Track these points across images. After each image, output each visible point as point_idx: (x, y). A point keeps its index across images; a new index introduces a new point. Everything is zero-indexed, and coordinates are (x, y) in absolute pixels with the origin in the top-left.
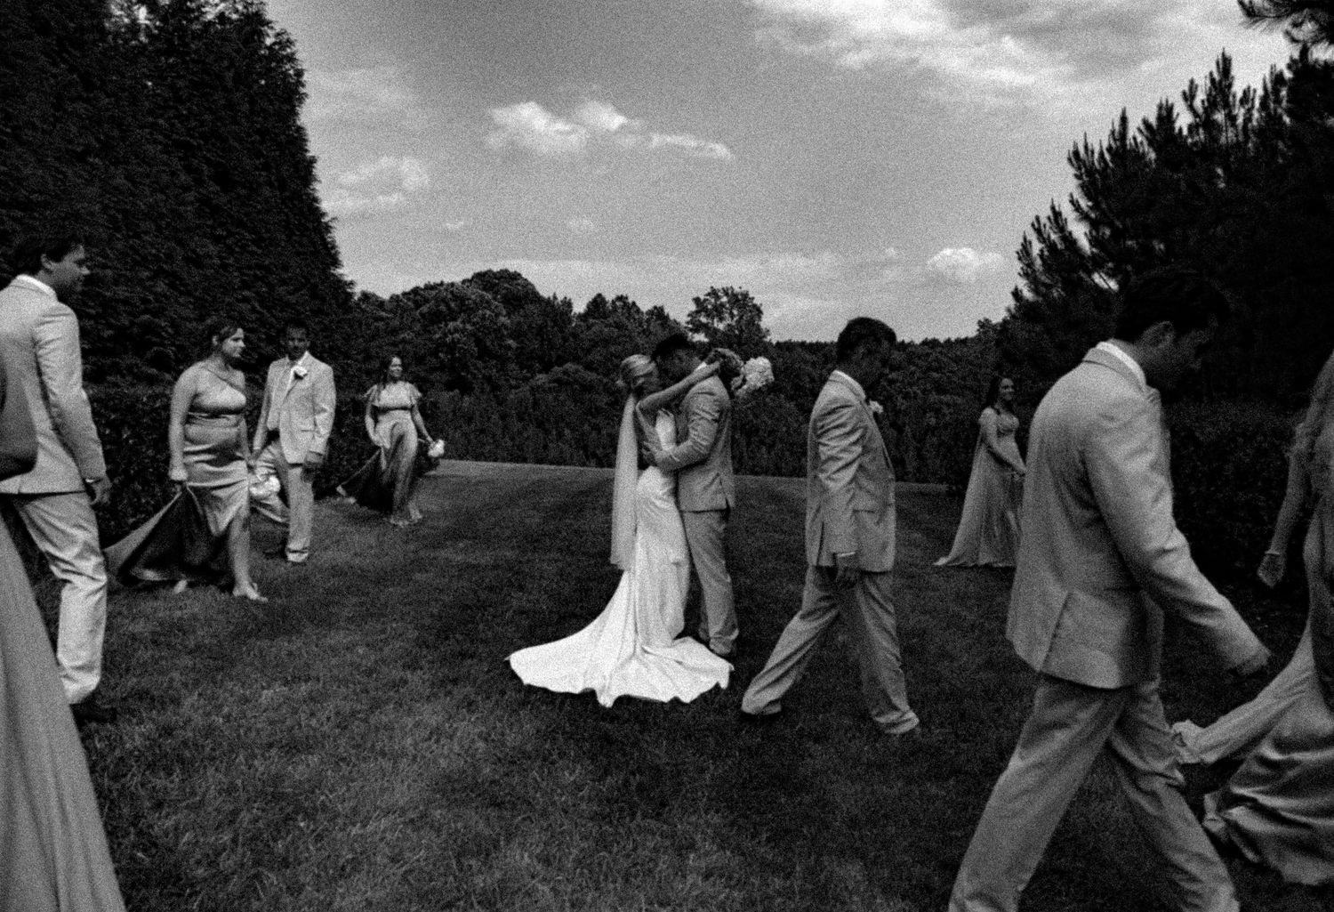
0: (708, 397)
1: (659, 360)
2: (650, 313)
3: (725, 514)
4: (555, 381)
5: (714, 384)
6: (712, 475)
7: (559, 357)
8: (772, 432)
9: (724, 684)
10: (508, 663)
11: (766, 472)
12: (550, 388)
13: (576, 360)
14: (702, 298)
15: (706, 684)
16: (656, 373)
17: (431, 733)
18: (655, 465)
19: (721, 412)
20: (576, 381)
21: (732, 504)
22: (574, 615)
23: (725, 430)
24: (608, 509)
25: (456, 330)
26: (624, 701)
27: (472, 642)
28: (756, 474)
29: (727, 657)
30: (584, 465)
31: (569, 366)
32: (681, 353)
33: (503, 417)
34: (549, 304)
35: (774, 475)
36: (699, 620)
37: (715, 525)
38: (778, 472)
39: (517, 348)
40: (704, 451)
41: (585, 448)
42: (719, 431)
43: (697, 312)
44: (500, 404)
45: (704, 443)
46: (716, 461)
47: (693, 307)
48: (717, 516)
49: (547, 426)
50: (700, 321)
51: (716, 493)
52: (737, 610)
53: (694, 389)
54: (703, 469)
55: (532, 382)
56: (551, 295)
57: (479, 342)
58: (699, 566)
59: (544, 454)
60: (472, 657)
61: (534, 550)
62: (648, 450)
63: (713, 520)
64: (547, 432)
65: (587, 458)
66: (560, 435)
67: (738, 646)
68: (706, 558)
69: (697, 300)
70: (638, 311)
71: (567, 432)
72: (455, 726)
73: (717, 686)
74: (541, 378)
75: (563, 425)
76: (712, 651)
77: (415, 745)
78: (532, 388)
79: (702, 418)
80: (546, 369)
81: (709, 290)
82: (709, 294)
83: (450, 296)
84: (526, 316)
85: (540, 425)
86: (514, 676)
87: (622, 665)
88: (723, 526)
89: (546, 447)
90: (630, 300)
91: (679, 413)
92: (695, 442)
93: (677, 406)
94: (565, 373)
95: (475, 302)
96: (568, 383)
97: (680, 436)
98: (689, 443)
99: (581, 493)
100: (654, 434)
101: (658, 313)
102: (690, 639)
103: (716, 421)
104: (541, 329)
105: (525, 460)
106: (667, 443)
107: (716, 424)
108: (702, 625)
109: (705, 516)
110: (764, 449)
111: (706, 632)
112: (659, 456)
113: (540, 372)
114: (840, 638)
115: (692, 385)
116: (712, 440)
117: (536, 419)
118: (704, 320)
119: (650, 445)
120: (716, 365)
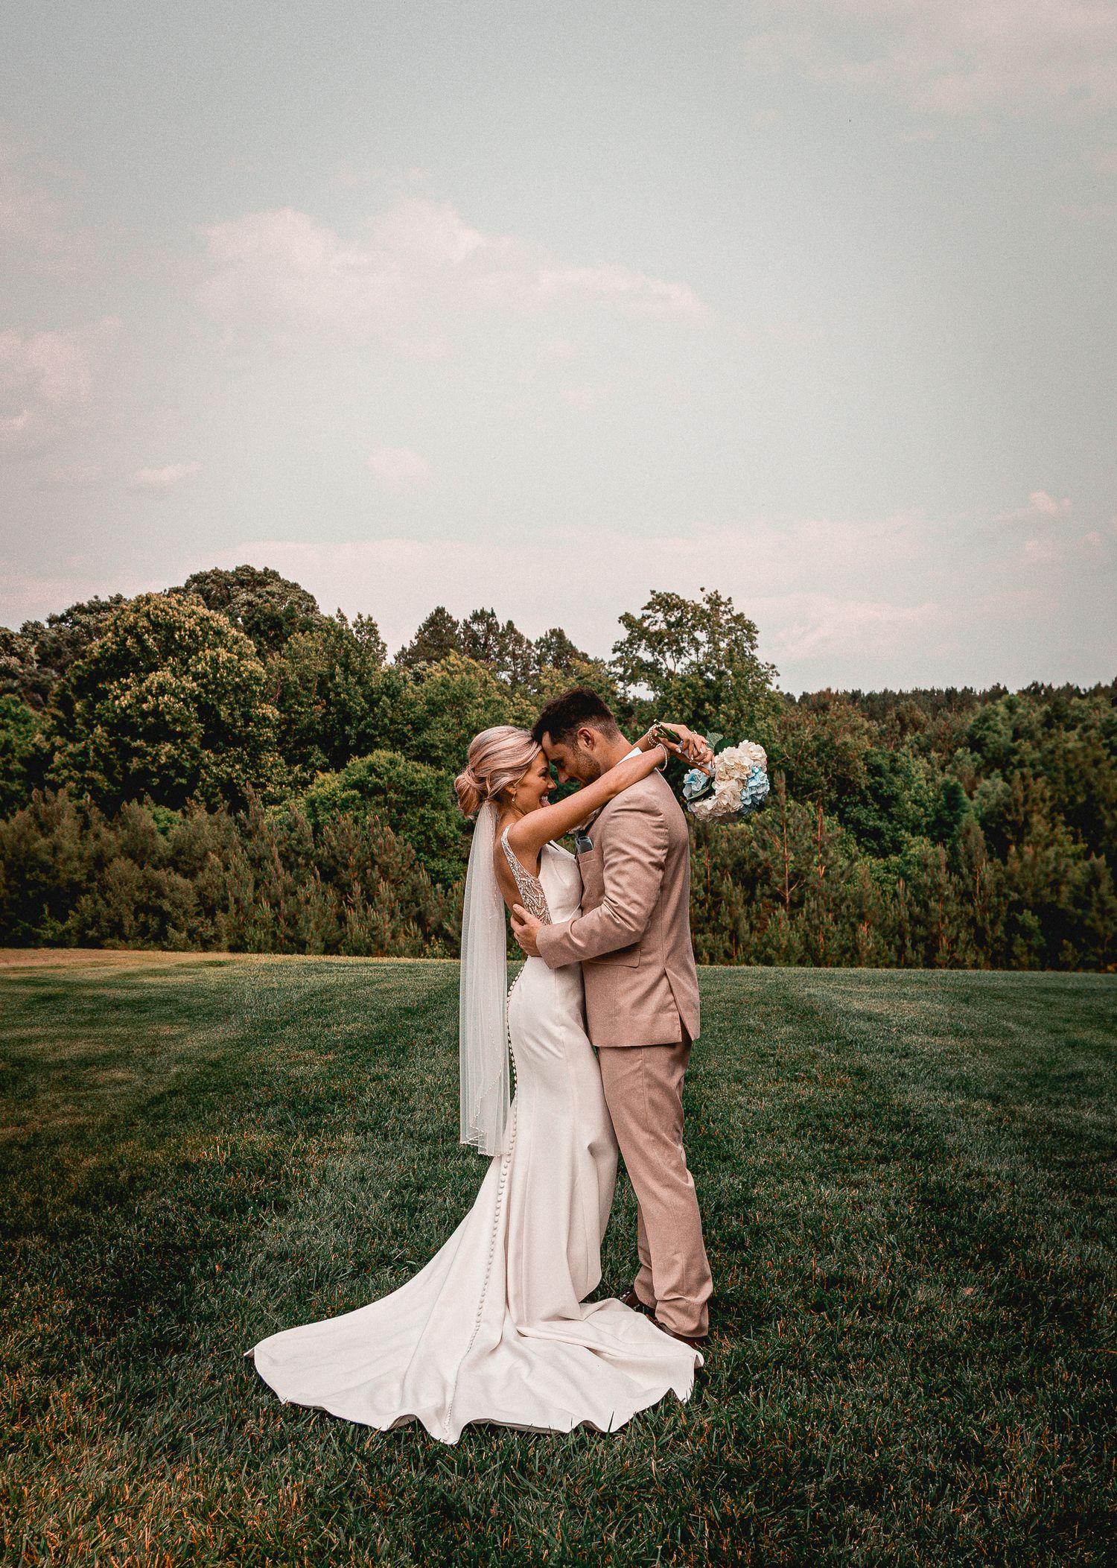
0: (646, 817)
1: (546, 739)
2: (542, 643)
3: (683, 1050)
4: (355, 786)
5: (654, 790)
6: (651, 975)
7: (362, 736)
8: (797, 877)
9: (684, 1393)
10: (250, 1360)
11: (787, 957)
12: (345, 800)
13: (398, 742)
14: (638, 616)
15: (648, 1394)
16: (540, 766)
17: (96, 1507)
18: (537, 954)
19: (671, 849)
20: (393, 785)
21: (694, 1033)
22: (384, 1260)
23: (679, 883)
24: (453, 1044)
25: (162, 689)
26: (479, 1432)
27: (181, 1320)
28: (768, 962)
29: (691, 1340)
30: (418, 952)
31: (380, 756)
32: (593, 730)
33: (256, 863)
34: (334, 631)
35: (801, 962)
36: (636, 1266)
37: (661, 1075)
38: (813, 957)
39: (282, 722)
40: (634, 927)
41: (420, 919)
42: (664, 888)
43: (630, 642)
44: (248, 835)
45: (634, 910)
46: (660, 945)
47: (624, 634)
48: (664, 1055)
49: (345, 875)
50: (640, 660)
51: (662, 1008)
52: (709, 1243)
53: (616, 802)
54: (635, 962)
55: (314, 791)
56: (334, 614)
57: (206, 712)
58: (631, 1160)
59: (337, 934)
60: (179, 1349)
61: (312, 1131)
62: (522, 922)
63: (658, 1063)
64: (344, 889)
65: (427, 938)
66: (370, 896)
67: (712, 1316)
68: (642, 1137)
69: (627, 620)
70: (519, 640)
71: (384, 887)
72: (143, 1489)
73: (670, 1396)
74: (328, 783)
75: (376, 874)
76: (661, 1326)
77: (63, 1529)
78: (312, 803)
79: (633, 860)
80: (337, 762)
81: (650, 598)
82: (649, 606)
83: (144, 622)
84: (294, 657)
85: (329, 874)
86: (263, 1387)
87: (477, 1362)
88: (679, 1073)
89: (342, 919)
90: (502, 621)
91: (587, 848)
92: (616, 909)
93: (583, 834)
94: (372, 769)
95: (192, 633)
96: (378, 790)
97: (586, 897)
98: (605, 909)
99: (409, 1012)
100: (538, 889)
101: (558, 646)
102: (615, 1304)
103: (659, 866)
104: (323, 680)
105: (301, 947)
106: (564, 907)
107: (660, 874)
108: (641, 1275)
109: (639, 1058)
110: (782, 912)
111: (649, 1288)
112: (543, 934)
113: (324, 769)
114: (920, 1295)
115: (615, 792)
116: (652, 905)
117: (319, 865)
118: (646, 656)
119: (528, 916)
120: (659, 753)
